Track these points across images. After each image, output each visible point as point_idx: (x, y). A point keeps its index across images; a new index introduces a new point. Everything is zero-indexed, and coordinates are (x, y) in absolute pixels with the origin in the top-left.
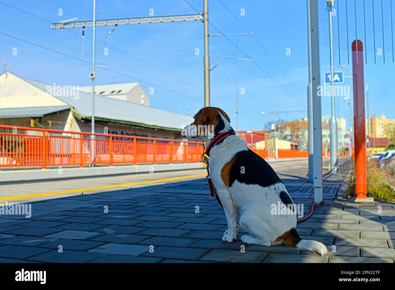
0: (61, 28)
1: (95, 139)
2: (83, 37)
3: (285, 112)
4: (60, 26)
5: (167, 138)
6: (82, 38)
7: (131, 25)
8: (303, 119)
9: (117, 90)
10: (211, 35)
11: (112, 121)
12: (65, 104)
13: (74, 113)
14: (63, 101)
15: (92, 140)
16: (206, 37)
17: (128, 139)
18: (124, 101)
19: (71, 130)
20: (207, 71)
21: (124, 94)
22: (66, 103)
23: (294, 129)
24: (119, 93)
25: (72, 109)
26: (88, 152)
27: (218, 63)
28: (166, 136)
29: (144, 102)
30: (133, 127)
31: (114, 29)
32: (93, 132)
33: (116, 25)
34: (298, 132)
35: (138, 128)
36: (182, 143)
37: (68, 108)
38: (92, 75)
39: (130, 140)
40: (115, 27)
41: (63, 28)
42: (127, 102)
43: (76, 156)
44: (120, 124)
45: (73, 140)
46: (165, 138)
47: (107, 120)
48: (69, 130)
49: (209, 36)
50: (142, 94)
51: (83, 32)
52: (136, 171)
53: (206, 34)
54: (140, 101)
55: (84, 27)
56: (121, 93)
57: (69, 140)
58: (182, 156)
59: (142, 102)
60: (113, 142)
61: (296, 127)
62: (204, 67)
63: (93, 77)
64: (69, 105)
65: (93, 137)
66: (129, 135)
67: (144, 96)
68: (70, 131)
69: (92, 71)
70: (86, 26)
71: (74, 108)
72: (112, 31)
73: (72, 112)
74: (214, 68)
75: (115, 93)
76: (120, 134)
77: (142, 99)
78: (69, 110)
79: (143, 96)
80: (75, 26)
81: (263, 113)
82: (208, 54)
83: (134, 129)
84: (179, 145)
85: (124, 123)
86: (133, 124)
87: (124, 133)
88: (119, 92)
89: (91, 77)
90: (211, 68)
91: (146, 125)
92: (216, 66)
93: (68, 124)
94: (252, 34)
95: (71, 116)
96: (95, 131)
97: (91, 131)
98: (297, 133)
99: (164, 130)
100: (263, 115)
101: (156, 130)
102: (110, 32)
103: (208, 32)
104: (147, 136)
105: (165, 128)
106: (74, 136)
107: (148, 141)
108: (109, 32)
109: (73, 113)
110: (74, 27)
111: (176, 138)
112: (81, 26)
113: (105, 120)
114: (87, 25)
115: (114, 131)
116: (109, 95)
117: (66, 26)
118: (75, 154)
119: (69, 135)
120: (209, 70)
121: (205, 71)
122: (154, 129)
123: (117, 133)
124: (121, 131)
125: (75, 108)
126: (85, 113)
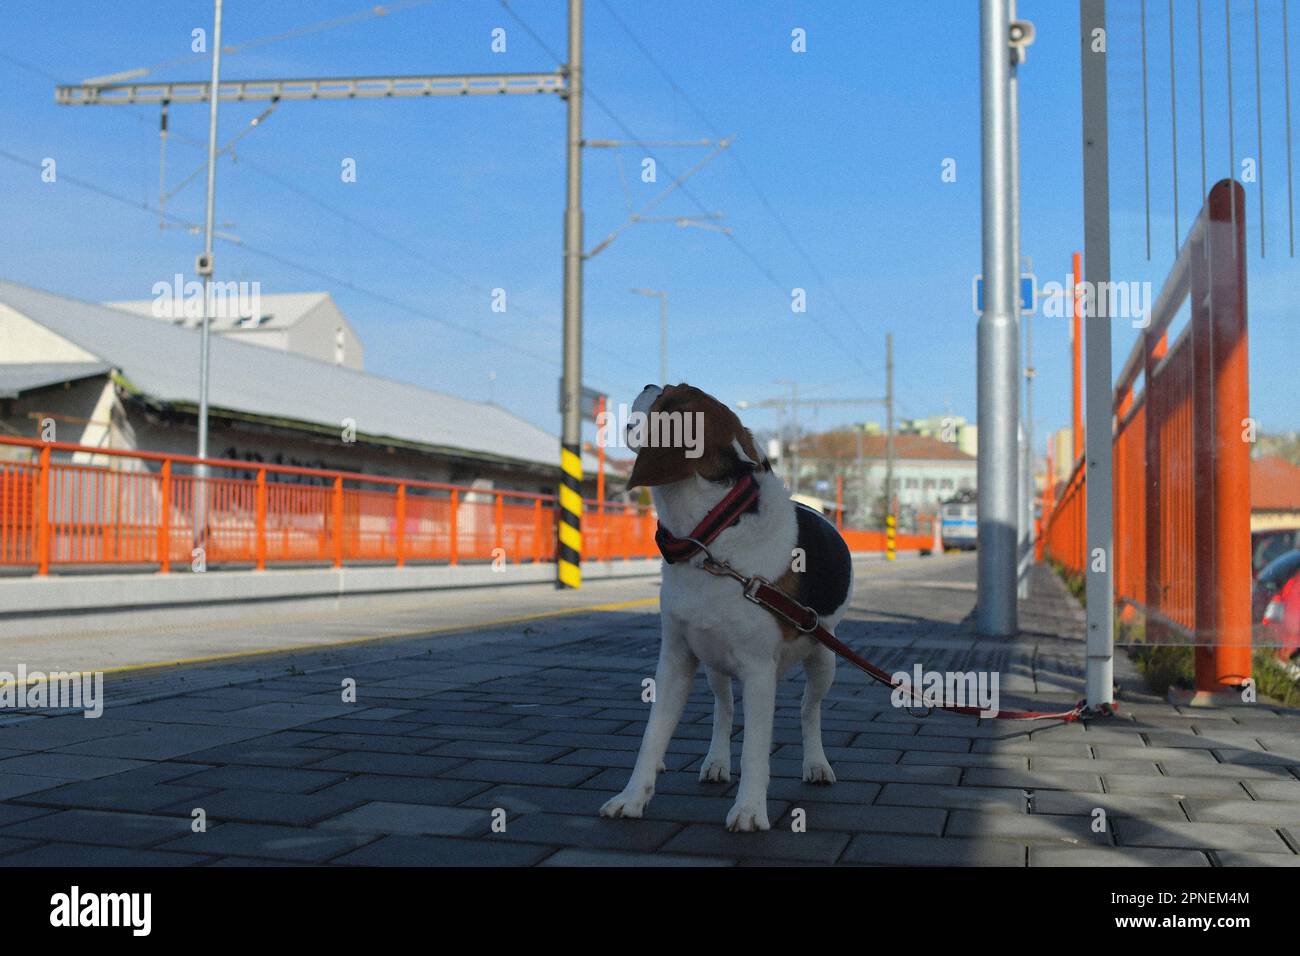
0: (87, 103)
1: (209, 479)
2: (163, 134)
3: (808, 402)
4: (84, 96)
5: (424, 479)
6: (160, 138)
8: (863, 426)
10: (589, 142)
11: (247, 418)
12: (88, 358)
13: (122, 389)
14: (84, 348)
15: (206, 481)
16: (575, 149)
17: (299, 478)
18: (281, 352)
19: (110, 442)
20: (574, 262)
21: (278, 330)
22: (92, 352)
23: (834, 457)
24: (262, 326)
25: (114, 374)
26: (179, 520)
27: (611, 236)
28: (423, 474)
29: (346, 357)
30: (317, 440)
31: (268, 113)
32: (202, 455)
33: (276, 99)
34: (845, 466)
35: (331, 442)
36: (471, 497)
37: (99, 370)
38: (203, 263)
40: (272, 106)
41: (95, 103)
42: (290, 353)
43: (125, 532)
44: (274, 427)
45: (116, 477)
47: (231, 416)
48: (101, 442)
49: (582, 144)
50: (339, 330)
51: (164, 119)
52: (341, 588)
53: (575, 138)
54: (333, 354)
55: (166, 102)
56: (270, 324)
57: (101, 477)
58: (471, 539)
59: (339, 356)
60: (270, 488)
61: (839, 453)
62: (566, 246)
63: (207, 269)
64: (104, 361)
65: (201, 471)
66: (299, 465)
67: (346, 339)
68: (105, 445)
69: (205, 251)
70: (174, 97)
71: (120, 372)
72: (260, 120)
73: (116, 384)
74: (595, 252)
75: (246, 325)
76: (271, 462)
77: (340, 346)
78: (102, 379)
79: (340, 338)
80: (139, 98)
82: (580, 205)
83: (318, 448)
84: (461, 500)
85: (285, 424)
86: (317, 429)
87: (286, 459)
88: (264, 320)
89: (198, 269)
90: (587, 250)
92: (604, 245)
93: (98, 424)
94: (724, 143)
95: (108, 398)
96: (210, 452)
97: (195, 451)
98: (843, 473)
99: (418, 453)
101: (390, 450)
102: (254, 122)
103: (580, 134)
104: (358, 471)
105: (420, 444)
106: (120, 466)
107: (363, 485)
109: (119, 389)
110: (132, 102)
111: (453, 479)
112: (158, 98)
113: (224, 415)
114: (179, 94)
115: (253, 450)
116: (227, 331)
117: (106, 97)
118: (124, 527)
119: (101, 460)
120: (582, 259)
121: (566, 259)
122: (384, 447)
123: (260, 459)
124: (275, 452)
125: (126, 372)
126: (163, 389)
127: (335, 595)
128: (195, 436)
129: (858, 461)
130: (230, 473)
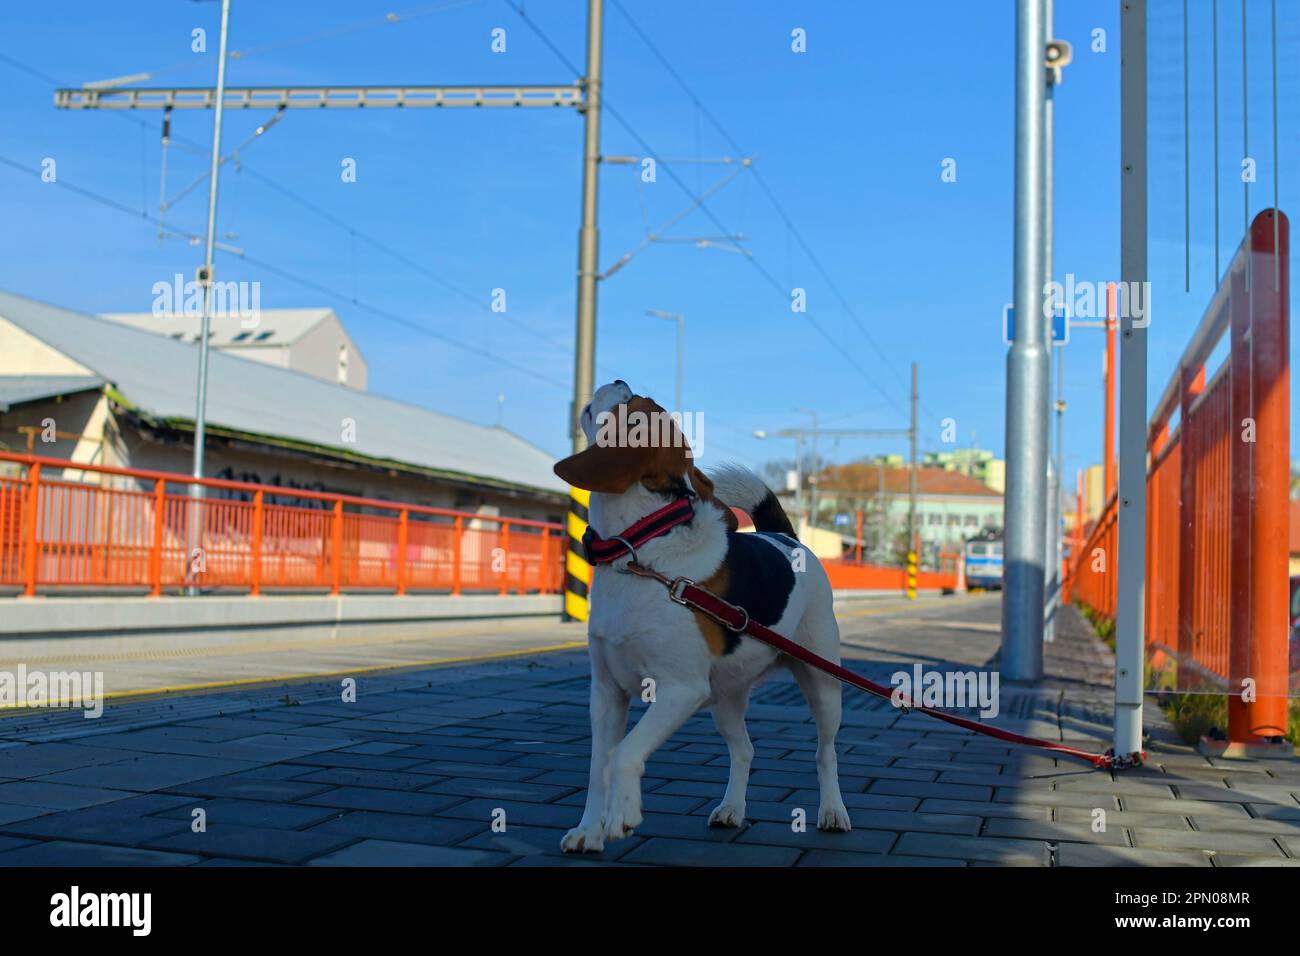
0: (87, 107)
1: (204, 499)
2: (165, 141)
3: (829, 432)
4: (85, 100)
5: (428, 504)
6: (162, 145)
7: (337, 109)
8: (885, 459)
9: (258, 333)
10: (606, 158)
11: (246, 437)
12: (82, 371)
13: (116, 405)
14: (78, 361)
15: (201, 501)
16: (592, 165)
17: (298, 501)
18: (282, 369)
19: (103, 460)
20: (588, 282)
21: (279, 346)
22: (88, 367)
23: (855, 490)
24: (262, 342)
25: (108, 388)
26: (172, 542)
27: (628, 256)
28: (426, 499)
29: (350, 376)
30: (318, 462)
31: (274, 121)
32: (197, 475)
33: (283, 107)
34: (866, 500)
35: (332, 464)
36: (476, 524)
37: (93, 384)
38: (203, 276)
39: (304, 506)
40: (278, 115)
41: (96, 108)
42: (291, 371)
43: (114, 553)
44: (273, 447)
45: (107, 496)
46: (421, 503)
47: (229, 435)
48: (93, 459)
49: (599, 160)
50: (343, 348)
51: (166, 125)
52: (339, 616)
53: (592, 153)
54: (336, 373)
55: (169, 108)
56: (269, 341)
57: (92, 494)
58: (475, 568)
59: (342, 375)
60: (267, 510)
61: (861, 486)
62: (580, 266)
63: (205, 283)
64: (98, 375)
65: (196, 491)
66: (298, 487)
67: (350, 357)
68: (97, 462)
69: (205, 263)
70: (177, 104)
71: (114, 386)
72: (266, 128)
73: (109, 399)
74: (610, 273)
75: (249, 341)
76: (268, 484)
77: (343, 364)
78: (96, 393)
79: (344, 356)
80: (141, 103)
81: (761, 433)
82: (595, 222)
83: (318, 470)
84: (465, 528)
85: (285, 444)
86: (317, 450)
87: (284, 481)
88: (265, 336)
90: (602, 271)
91: (360, 456)
92: (619, 266)
93: (90, 440)
94: (747, 162)
95: (101, 413)
96: (205, 472)
97: (191, 471)
98: (864, 507)
99: (423, 477)
100: (758, 438)
101: (394, 474)
102: (260, 130)
103: (598, 148)
104: (359, 494)
105: (424, 468)
106: (112, 484)
107: (364, 509)
108: (257, 128)
109: (113, 404)
110: (133, 107)
111: (458, 505)
112: (161, 104)
113: (221, 433)
114: (182, 101)
115: (250, 471)
116: (226, 347)
117: (106, 102)
118: (114, 548)
119: (92, 478)
120: (597, 279)
121: (580, 279)
122: (386, 470)
123: (257, 480)
124: (273, 472)
125: (120, 387)
126: (159, 406)
127: (332, 623)
128: (191, 454)
129: (880, 495)
130: (226, 493)
